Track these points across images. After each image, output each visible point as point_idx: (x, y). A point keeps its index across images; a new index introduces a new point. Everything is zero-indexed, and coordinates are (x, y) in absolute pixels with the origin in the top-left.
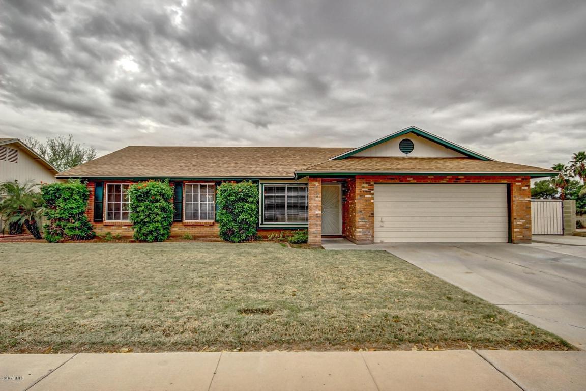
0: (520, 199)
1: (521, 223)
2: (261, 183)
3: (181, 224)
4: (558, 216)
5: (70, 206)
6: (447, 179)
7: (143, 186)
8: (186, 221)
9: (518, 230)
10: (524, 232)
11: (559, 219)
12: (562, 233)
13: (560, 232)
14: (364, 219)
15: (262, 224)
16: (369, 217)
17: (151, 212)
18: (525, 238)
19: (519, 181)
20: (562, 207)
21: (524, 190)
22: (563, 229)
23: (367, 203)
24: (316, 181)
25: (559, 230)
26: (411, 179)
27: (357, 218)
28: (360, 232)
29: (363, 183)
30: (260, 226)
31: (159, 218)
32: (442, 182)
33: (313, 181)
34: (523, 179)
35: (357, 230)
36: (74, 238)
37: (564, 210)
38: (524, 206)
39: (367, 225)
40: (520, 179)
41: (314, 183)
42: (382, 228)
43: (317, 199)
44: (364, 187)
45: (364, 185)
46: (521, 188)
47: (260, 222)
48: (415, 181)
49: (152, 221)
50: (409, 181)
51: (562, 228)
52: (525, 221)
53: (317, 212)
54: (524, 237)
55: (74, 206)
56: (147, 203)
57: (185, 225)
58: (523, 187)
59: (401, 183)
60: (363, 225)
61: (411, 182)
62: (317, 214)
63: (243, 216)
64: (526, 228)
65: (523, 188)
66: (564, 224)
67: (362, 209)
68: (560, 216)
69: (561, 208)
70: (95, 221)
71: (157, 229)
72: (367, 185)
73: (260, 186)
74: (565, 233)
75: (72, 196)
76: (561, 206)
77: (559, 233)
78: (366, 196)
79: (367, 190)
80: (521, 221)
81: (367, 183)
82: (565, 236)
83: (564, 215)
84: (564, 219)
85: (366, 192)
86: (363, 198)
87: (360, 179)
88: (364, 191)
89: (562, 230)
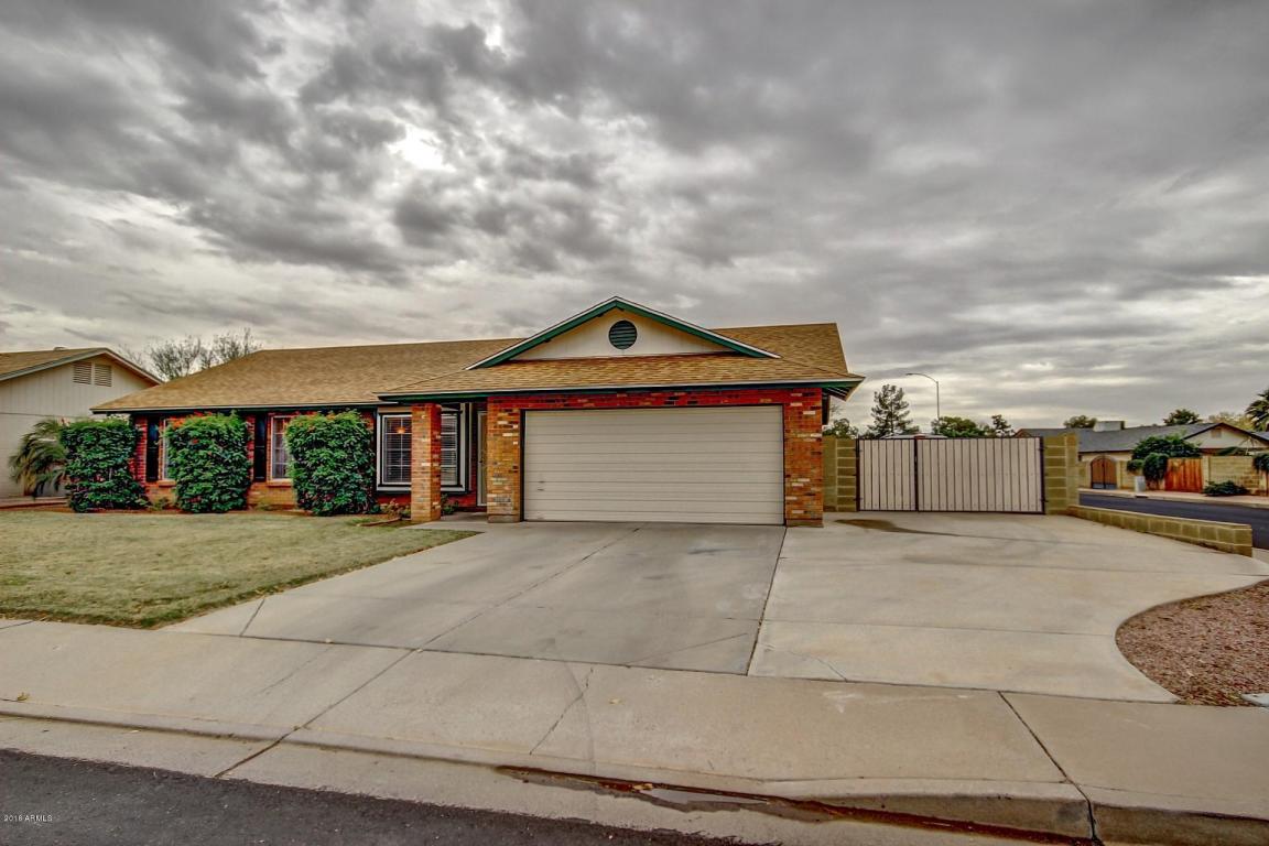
0: (799, 436)
1: (801, 485)
2: (381, 414)
3: (263, 485)
4: (1031, 470)
5: (94, 456)
6: (654, 399)
7: (184, 424)
8: (273, 481)
9: (795, 498)
10: (805, 503)
11: (1032, 478)
12: (1040, 510)
13: (1035, 505)
14: (499, 476)
15: (381, 485)
16: (510, 471)
17: (194, 465)
18: (809, 516)
19: (797, 400)
20: (1042, 450)
21: (807, 417)
22: (1043, 500)
23: (507, 447)
24: (423, 410)
25: (1033, 502)
26: (585, 401)
27: (489, 474)
28: (493, 500)
29: (500, 411)
30: (378, 489)
31: (209, 475)
32: (641, 404)
33: (419, 410)
34: (805, 395)
35: (489, 496)
36: (106, 506)
37: (1046, 457)
38: (807, 449)
39: (507, 488)
40: (800, 395)
41: (418, 413)
42: (542, 493)
43: (423, 440)
44: (500, 419)
45: (500, 415)
46: (801, 413)
47: (378, 482)
48: (592, 405)
49: (196, 480)
50: (582, 404)
51: (1039, 497)
52: (808, 480)
53: (423, 464)
54: (806, 512)
55: (100, 456)
56: (186, 450)
57: (270, 487)
58: (806, 409)
59: (568, 408)
60: (499, 488)
61: (585, 406)
62: (423, 468)
63: (319, 472)
64: (810, 495)
65: (805, 413)
66: (1047, 488)
67: (497, 459)
68: (1035, 469)
69: (1038, 453)
70: (148, 480)
71: (204, 493)
72: (506, 414)
73: (379, 418)
74: (1048, 509)
75: (98, 440)
76: (1038, 447)
77: (1033, 509)
78: (505, 435)
79: (505, 423)
80: (799, 480)
81: (506, 411)
82: (1047, 518)
83: (1047, 468)
84: (1046, 478)
85: (505, 426)
86: (499, 438)
87: (494, 402)
88: (500, 426)
89: (1040, 503)
